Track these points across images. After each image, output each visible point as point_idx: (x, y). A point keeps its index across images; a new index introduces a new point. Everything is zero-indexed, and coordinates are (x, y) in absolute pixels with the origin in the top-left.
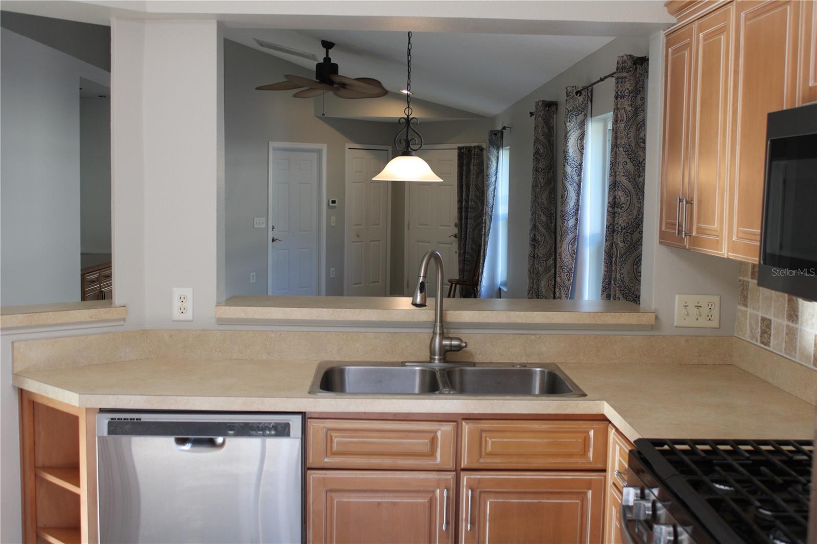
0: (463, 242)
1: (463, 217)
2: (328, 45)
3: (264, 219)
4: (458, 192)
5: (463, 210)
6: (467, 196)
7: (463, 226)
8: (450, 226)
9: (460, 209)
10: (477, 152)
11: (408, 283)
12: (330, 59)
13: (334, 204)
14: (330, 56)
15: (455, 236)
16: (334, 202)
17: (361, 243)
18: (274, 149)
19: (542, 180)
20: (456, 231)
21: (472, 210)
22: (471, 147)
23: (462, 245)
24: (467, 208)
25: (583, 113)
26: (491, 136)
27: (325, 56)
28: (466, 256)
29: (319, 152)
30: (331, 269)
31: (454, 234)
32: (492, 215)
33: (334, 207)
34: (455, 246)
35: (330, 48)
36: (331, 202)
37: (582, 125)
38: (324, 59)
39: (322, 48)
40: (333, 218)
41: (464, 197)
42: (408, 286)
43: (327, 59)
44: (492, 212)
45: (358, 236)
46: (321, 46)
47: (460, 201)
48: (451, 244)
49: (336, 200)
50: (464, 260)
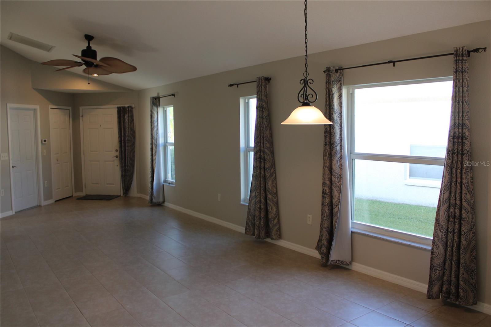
0: (123, 160)
1: (123, 146)
2: (89, 38)
3: (7, 154)
4: (118, 132)
5: (123, 142)
6: (125, 134)
7: (123, 151)
8: (112, 151)
9: (120, 142)
10: (130, 109)
11: (85, 185)
12: (91, 47)
13: (45, 142)
14: (91, 45)
15: (117, 157)
16: (45, 141)
17: (58, 165)
18: (10, 109)
19: (266, 123)
20: (118, 154)
21: (129, 142)
22: (124, 107)
23: (123, 162)
24: (125, 140)
25: (339, 83)
26: (153, 100)
27: (87, 45)
28: (126, 168)
29: (35, 110)
30: (45, 182)
31: (115, 155)
32: (157, 144)
33: (45, 144)
34: (117, 162)
35: (91, 40)
36: (43, 141)
37: (340, 89)
38: (87, 47)
39: (85, 40)
40: (45, 151)
41: (122, 135)
42: (85, 187)
43: (89, 47)
44: (156, 142)
45: (57, 160)
46: (84, 38)
47: (120, 137)
48: (113, 161)
49: (46, 140)
50: (125, 170)
